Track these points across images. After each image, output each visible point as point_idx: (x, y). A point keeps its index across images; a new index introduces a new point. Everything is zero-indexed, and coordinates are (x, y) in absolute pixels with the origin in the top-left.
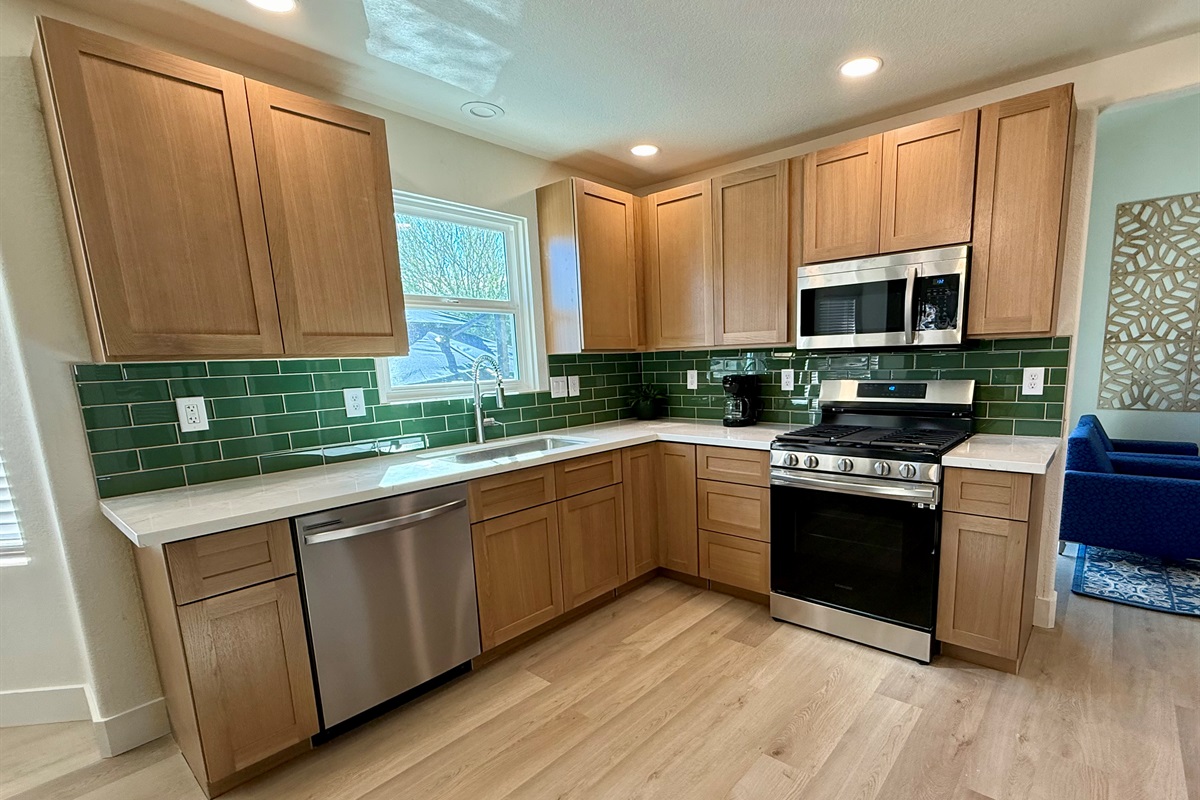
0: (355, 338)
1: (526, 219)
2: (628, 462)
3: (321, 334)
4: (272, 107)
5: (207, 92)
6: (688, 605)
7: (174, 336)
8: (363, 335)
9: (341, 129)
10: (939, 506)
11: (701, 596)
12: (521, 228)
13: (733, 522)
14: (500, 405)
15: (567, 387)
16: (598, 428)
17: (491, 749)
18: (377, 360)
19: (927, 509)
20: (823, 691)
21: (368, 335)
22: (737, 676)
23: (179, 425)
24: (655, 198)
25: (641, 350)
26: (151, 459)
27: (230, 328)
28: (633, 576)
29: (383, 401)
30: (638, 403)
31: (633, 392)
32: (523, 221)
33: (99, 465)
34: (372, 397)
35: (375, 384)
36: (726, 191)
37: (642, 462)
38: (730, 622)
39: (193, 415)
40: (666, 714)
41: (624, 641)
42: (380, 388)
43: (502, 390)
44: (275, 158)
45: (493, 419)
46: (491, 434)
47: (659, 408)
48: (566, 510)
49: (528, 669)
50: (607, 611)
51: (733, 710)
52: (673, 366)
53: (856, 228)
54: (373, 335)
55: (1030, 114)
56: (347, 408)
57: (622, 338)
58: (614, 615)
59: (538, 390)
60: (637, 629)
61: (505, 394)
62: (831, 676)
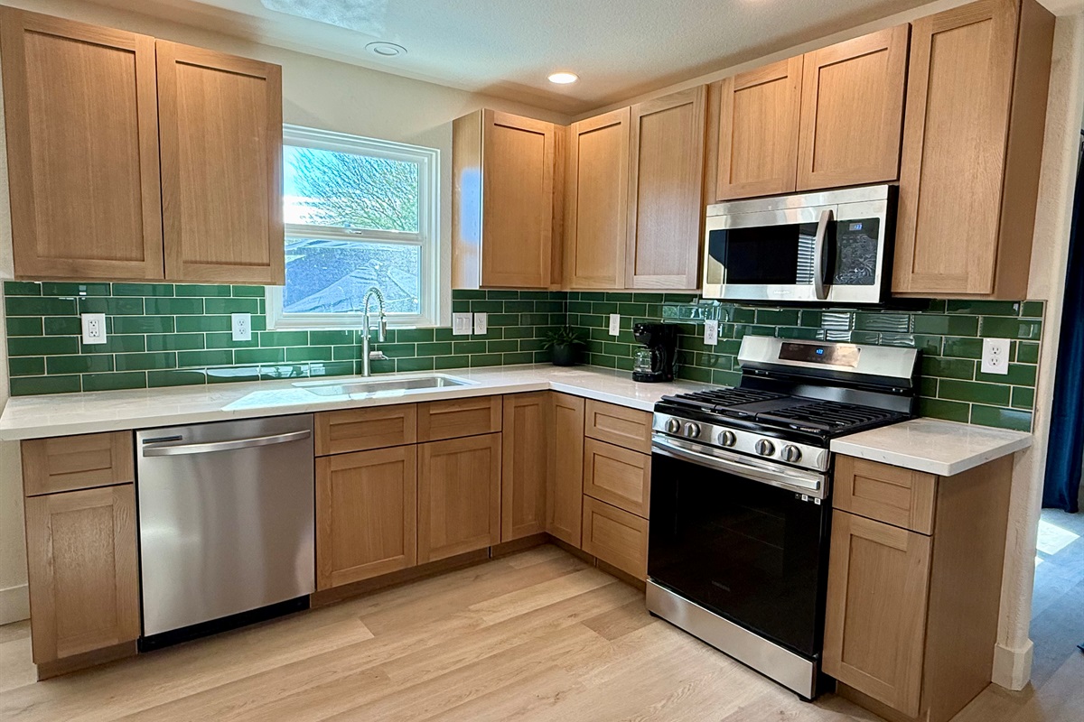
0: (232, 267)
1: (439, 151)
2: (510, 410)
3: (201, 263)
4: (177, 62)
5: (122, 54)
6: (562, 580)
7: (71, 261)
8: (241, 264)
9: (239, 77)
10: (828, 501)
11: (584, 571)
12: (433, 161)
13: (616, 491)
14: (382, 339)
15: (475, 325)
16: (506, 370)
17: (284, 690)
18: (267, 287)
19: (811, 503)
20: (659, 705)
21: (246, 264)
22: (570, 668)
23: (81, 337)
24: (578, 127)
25: (555, 288)
26: (55, 366)
27: (119, 255)
28: (508, 537)
29: (270, 327)
30: (552, 345)
31: (550, 333)
32: (436, 152)
33: (14, 367)
34: (258, 323)
35: (263, 311)
36: (645, 119)
37: (529, 412)
38: (598, 607)
39: (94, 329)
40: (471, 693)
41: (472, 607)
42: (268, 315)
43: (384, 324)
44: (175, 103)
45: (381, 353)
46: (376, 368)
47: (578, 354)
48: (427, 455)
49: (362, 618)
50: (471, 572)
51: (544, 704)
52: (597, 309)
53: (773, 163)
54: (251, 264)
55: (969, 27)
56: (233, 332)
57: (531, 274)
58: (477, 577)
59: (438, 326)
60: (492, 596)
61: (387, 328)
62: (680, 691)
